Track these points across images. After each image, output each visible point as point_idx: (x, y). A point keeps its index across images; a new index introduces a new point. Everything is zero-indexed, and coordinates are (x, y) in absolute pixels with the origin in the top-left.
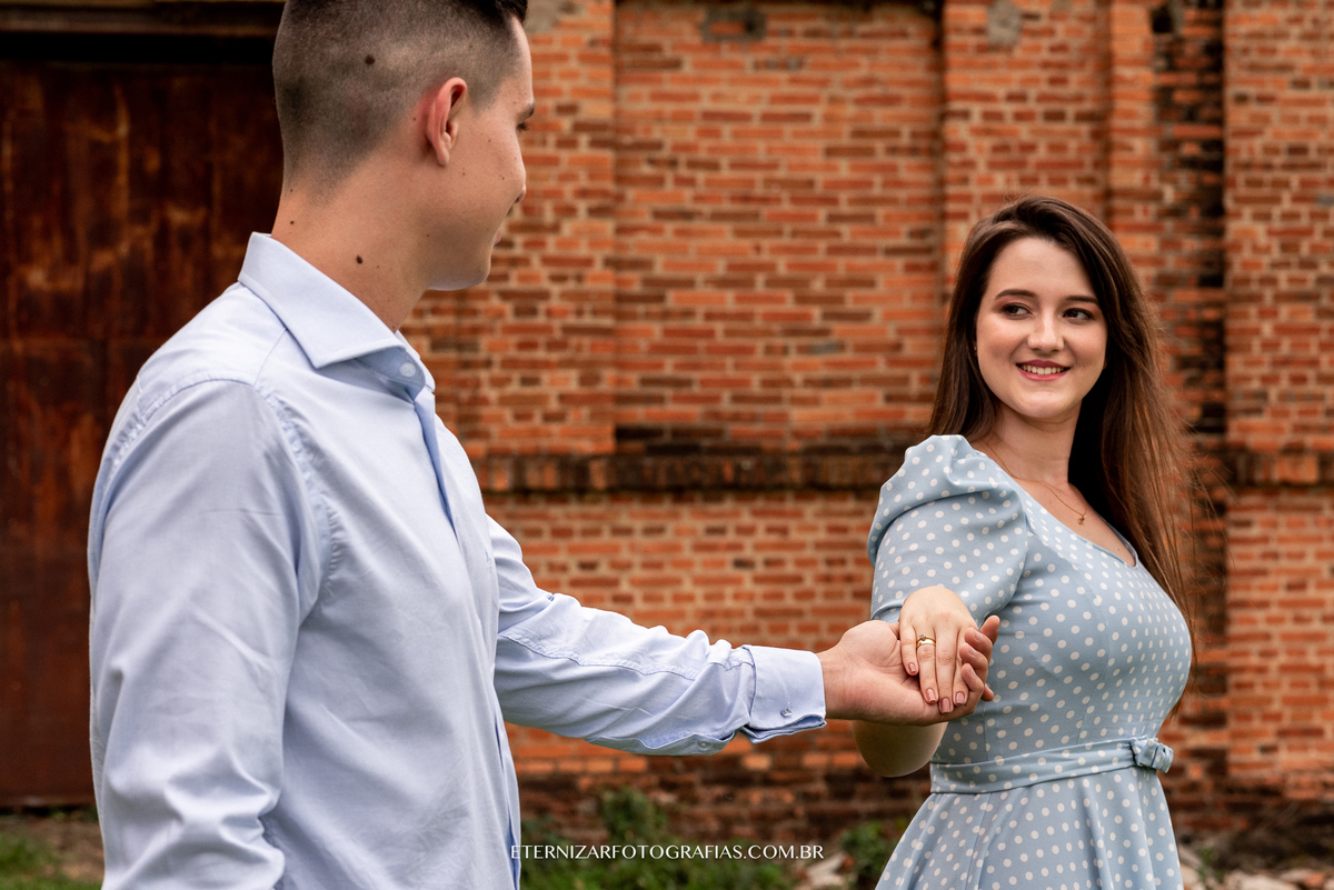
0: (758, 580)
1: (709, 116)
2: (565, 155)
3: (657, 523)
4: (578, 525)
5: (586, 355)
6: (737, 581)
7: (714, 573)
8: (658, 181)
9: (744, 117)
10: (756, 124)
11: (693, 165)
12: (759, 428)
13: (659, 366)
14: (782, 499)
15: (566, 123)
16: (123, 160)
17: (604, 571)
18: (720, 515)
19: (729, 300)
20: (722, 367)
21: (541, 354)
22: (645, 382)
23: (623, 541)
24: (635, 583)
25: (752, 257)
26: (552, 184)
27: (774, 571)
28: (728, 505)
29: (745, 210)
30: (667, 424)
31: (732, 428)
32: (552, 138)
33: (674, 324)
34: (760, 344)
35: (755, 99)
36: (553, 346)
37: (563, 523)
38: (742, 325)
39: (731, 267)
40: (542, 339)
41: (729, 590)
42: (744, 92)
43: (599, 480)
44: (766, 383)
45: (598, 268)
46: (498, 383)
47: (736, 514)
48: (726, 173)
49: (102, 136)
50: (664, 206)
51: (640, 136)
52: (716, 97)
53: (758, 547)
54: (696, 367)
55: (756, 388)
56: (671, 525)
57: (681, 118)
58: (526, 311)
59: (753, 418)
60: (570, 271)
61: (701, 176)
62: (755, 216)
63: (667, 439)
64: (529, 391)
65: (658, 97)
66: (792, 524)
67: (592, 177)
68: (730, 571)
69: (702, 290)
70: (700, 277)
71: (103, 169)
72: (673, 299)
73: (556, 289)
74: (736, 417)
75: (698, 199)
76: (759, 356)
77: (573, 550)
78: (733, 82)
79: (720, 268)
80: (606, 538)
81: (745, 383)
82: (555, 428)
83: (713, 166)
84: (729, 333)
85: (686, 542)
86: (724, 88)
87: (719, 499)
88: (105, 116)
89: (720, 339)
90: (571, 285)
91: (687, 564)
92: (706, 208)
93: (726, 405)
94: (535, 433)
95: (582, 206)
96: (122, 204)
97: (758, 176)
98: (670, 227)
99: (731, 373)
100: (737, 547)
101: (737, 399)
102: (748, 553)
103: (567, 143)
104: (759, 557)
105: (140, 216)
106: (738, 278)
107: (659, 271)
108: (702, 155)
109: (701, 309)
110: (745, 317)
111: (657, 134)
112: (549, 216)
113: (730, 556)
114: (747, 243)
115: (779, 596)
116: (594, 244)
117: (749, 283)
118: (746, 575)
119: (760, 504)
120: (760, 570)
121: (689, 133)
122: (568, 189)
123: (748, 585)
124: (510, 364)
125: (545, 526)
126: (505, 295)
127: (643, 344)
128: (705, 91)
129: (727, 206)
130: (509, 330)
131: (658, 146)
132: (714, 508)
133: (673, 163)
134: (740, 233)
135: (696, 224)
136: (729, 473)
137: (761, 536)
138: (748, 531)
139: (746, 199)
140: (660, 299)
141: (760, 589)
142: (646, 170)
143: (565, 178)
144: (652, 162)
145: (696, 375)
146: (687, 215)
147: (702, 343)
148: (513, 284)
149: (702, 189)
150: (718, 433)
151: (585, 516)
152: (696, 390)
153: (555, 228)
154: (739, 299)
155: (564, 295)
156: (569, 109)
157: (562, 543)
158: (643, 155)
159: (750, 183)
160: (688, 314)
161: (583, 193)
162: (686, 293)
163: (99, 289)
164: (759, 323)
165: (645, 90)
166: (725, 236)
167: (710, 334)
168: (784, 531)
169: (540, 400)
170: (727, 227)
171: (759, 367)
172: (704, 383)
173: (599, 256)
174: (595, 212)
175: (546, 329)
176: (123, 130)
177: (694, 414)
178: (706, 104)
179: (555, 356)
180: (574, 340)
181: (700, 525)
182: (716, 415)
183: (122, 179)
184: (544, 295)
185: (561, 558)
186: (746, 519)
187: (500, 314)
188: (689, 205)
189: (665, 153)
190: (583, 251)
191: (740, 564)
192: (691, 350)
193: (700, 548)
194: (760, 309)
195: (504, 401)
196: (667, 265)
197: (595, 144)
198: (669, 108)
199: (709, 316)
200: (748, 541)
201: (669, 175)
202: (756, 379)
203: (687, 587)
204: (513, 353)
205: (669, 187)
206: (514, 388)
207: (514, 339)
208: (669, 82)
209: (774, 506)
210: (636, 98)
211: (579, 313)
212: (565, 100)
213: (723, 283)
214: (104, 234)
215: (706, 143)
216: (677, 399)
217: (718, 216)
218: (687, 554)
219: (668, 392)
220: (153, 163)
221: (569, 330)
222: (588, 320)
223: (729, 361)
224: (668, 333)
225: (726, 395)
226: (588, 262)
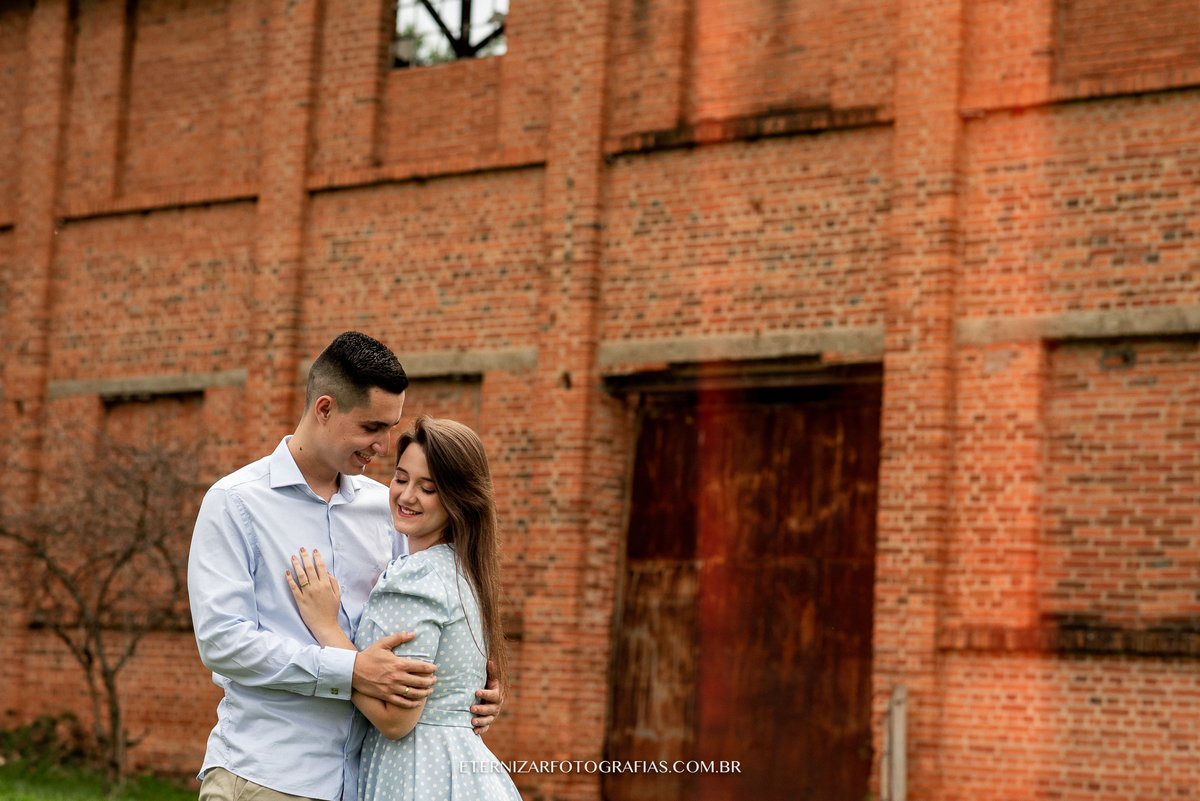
0: (1104, 712)
1: (1103, 417)
2: (1010, 445)
3: (1082, 674)
4: (1007, 672)
5: (1015, 566)
6: (1091, 712)
7: (1079, 706)
8: (1071, 459)
9: (1120, 417)
10: (1127, 421)
11: (1092, 448)
12: (1121, 615)
13: (1067, 575)
14: (1118, 660)
15: (1011, 425)
16: (839, 456)
17: (1019, 701)
18: (1084, 669)
19: (1107, 533)
20: (1101, 575)
21: (991, 566)
22: (1061, 585)
23: (1030, 683)
24: (1038, 709)
25: (1121, 506)
26: (1002, 462)
27: (1113, 707)
28: (1088, 662)
29: (1119, 475)
30: (1071, 611)
31: (1107, 615)
32: (1003, 434)
33: (1077, 548)
34: (1124, 561)
35: (1127, 405)
36: (999, 561)
37: (999, 670)
38: (1113, 549)
39: (1110, 512)
40: (992, 557)
41: (1087, 717)
42: (1122, 401)
43: (1011, 643)
44: (1128, 586)
45: (1024, 513)
46: (969, 583)
47: (1092, 669)
48: (1109, 453)
49: (829, 442)
50: (1075, 474)
51: (1063, 431)
52: (1107, 405)
53: (1106, 690)
54: (1088, 575)
55: (1121, 590)
56: (1057, 675)
57: (1087, 419)
58: (985, 540)
59: (1118, 609)
60: (1009, 515)
61: (1095, 455)
62: (1124, 479)
63: (1070, 621)
64: (985, 588)
65: (1075, 406)
66: (1124, 676)
67: (1024, 457)
68: (1088, 705)
69: (1094, 527)
70: (1092, 518)
71: (828, 462)
72: (1077, 532)
73: (1001, 526)
74: (1109, 608)
75: (1094, 469)
76: (1123, 569)
77: (1004, 687)
78: (1117, 394)
79: (1104, 513)
80: (1021, 681)
81: (1114, 586)
82: (997, 612)
83: (1102, 448)
84: (1108, 554)
85: (1065, 686)
86: (1111, 399)
87: (1082, 659)
88: (831, 432)
89: (1102, 558)
90: (1009, 524)
91: (1063, 699)
92: (1097, 475)
93: (1104, 600)
94: (986, 614)
95: (1017, 475)
96: (836, 480)
97: (1127, 454)
98: (1077, 487)
99: (1107, 579)
100: (1092, 690)
101: (1111, 596)
102: (1099, 694)
103: (1011, 437)
104: (1104, 697)
105: (844, 488)
106: (1113, 520)
107: (1070, 515)
108: (1097, 442)
109: (1092, 539)
110: (1116, 544)
111: (1073, 429)
112: (999, 481)
113: (1088, 696)
114: (1119, 497)
115: (1114, 723)
116: (1023, 498)
117: (1118, 522)
118: (1097, 708)
119: (1106, 662)
120: (1105, 705)
121: (1090, 428)
122: (1010, 465)
123: (1098, 715)
124: (975, 572)
125: (989, 672)
126: (976, 530)
127: (1059, 560)
128: (1100, 401)
129: (1110, 474)
130: (977, 551)
131: (1072, 437)
132: (1080, 664)
133: (1080, 447)
134: (1116, 491)
135: (1091, 485)
136: (1081, 641)
137: (1107, 684)
138: (1099, 680)
139: (1120, 468)
140: (1069, 532)
141: (1104, 718)
142: (1066, 452)
143: (1010, 458)
144: (1070, 447)
145: (1088, 581)
146: (1085, 480)
147: (1091, 561)
148: (980, 523)
149: (1095, 463)
150: (1097, 618)
151: (1010, 667)
152: (1088, 590)
153: (1002, 489)
154: (1115, 533)
155: (1008, 530)
156: (1012, 417)
157: (999, 683)
158: (1064, 443)
159: (1122, 458)
160: (1084, 542)
161: (1018, 468)
162: (1084, 529)
163: (821, 530)
164: (1124, 548)
165: (1067, 402)
166: (1107, 493)
167: (1095, 554)
168: (1119, 681)
169: (989, 594)
170: (1108, 487)
171: (1122, 576)
172: (1093, 586)
173: (1025, 505)
174: (1025, 479)
175: (994, 551)
176: (840, 439)
177: (1084, 605)
178: (1101, 410)
179: (999, 567)
180: (1009, 558)
181: (1073, 675)
182: (1097, 606)
183: (837, 467)
184: (994, 530)
185: (997, 691)
186: (1098, 672)
187: (970, 542)
188: (1088, 473)
189: (1076, 441)
190: (1016, 502)
191: (1095, 701)
192: (1085, 565)
193: (1073, 689)
194: (1125, 539)
195: (972, 594)
196: (1076, 511)
197: (1027, 437)
198: (1080, 413)
199: (1097, 543)
200: (1099, 687)
201: (1078, 455)
202: (1121, 584)
203: (1064, 714)
204: (978, 565)
205: (1078, 462)
206: (977, 587)
207: (978, 557)
208: (1081, 397)
209: (1114, 664)
210: (1062, 408)
211: (1013, 541)
212: (1012, 410)
213: (1104, 522)
214: (825, 499)
215: (1099, 434)
216: (1078, 596)
217: (1104, 480)
218: (1065, 692)
219: (1072, 591)
220: (853, 457)
221: (1008, 552)
222: (1017, 545)
223: (1107, 572)
224: (1074, 554)
225: (1104, 593)
226: (1018, 510)
